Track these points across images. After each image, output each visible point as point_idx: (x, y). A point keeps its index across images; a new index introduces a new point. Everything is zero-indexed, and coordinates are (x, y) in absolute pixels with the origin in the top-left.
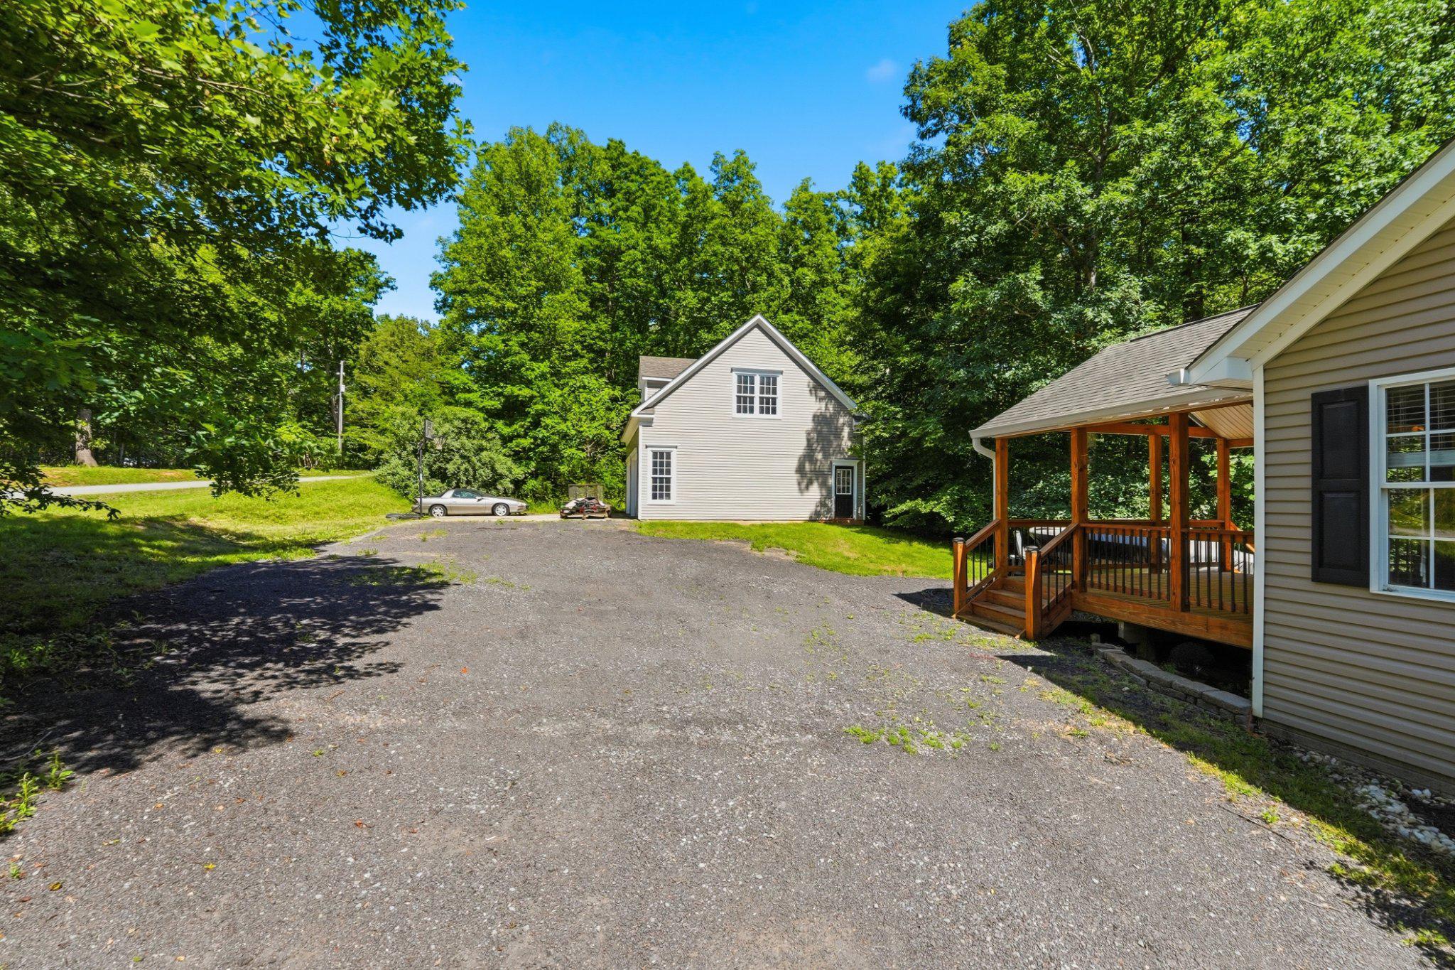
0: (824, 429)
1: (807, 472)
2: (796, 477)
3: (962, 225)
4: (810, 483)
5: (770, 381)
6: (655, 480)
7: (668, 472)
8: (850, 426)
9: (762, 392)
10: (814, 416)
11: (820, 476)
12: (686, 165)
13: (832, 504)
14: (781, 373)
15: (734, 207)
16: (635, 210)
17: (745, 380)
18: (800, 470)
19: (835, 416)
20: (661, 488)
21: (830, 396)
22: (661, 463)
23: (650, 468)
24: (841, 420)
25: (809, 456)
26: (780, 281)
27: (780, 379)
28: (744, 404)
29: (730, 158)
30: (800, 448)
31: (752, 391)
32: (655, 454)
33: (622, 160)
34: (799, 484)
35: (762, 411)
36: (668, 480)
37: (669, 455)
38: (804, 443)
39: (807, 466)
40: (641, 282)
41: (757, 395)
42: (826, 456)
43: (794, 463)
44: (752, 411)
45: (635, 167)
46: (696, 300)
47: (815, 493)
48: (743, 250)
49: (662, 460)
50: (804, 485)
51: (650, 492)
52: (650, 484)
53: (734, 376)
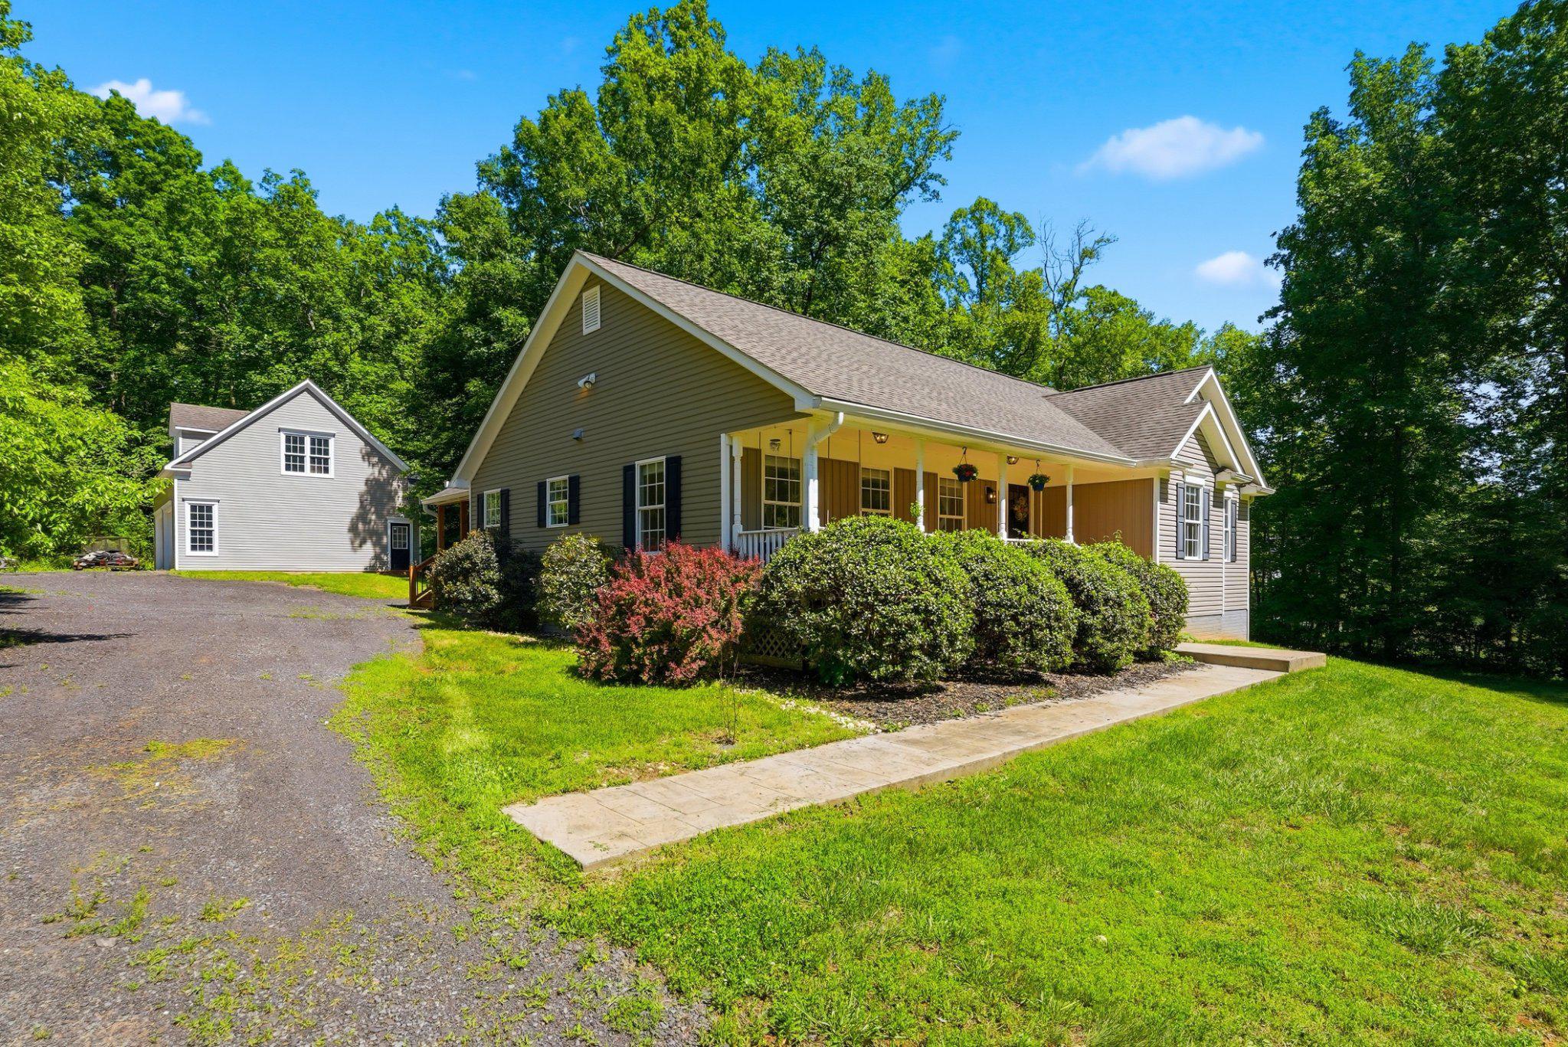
0: (376, 494)
1: (360, 531)
2: (348, 536)
3: (476, 338)
4: (363, 542)
5: (321, 443)
6: (193, 532)
7: (210, 525)
8: (405, 489)
9: (313, 451)
10: (367, 481)
11: (375, 535)
12: (227, 163)
13: (387, 558)
14: (334, 435)
15: (289, 238)
16: (156, 205)
17: (294, 441)
18: (353, 529)
19: (388, 482)
20: (202, 540)
21: (383, 461)
22: (202, 517)
23: (188, 520)
24: (395, 484)
25: (362, 516)
26: (349, 328)
27: (332, 442)
28: (294, 463)
29: (287, 179)
30: (354, 508)
31: (302, 450)
32: (193, 508)
33: (130, 126)
34: (352, 543)
35: (313, 469)
36: (210, 533)
37: (209, 509)
38: (358, 505)
39: (361, 526)
40: (167, 300)
41: (307, 454)
42: (380, 516)
43: (347, 522)
44: (302, 469)
45: (151, 139)
46: (242, 337)
47: (369, 550)
48: (303, 288)
49: (202, 514)
50: (357, 543)
51: (188, 544)
52: (188, 536)
53: (283, 436)
